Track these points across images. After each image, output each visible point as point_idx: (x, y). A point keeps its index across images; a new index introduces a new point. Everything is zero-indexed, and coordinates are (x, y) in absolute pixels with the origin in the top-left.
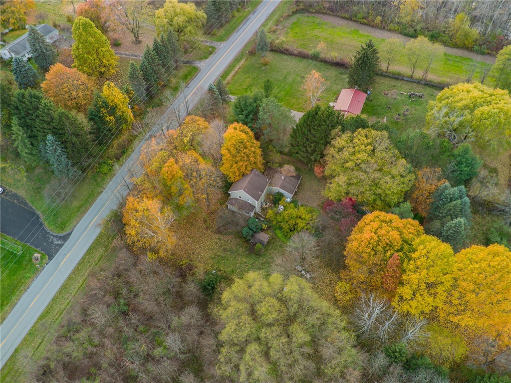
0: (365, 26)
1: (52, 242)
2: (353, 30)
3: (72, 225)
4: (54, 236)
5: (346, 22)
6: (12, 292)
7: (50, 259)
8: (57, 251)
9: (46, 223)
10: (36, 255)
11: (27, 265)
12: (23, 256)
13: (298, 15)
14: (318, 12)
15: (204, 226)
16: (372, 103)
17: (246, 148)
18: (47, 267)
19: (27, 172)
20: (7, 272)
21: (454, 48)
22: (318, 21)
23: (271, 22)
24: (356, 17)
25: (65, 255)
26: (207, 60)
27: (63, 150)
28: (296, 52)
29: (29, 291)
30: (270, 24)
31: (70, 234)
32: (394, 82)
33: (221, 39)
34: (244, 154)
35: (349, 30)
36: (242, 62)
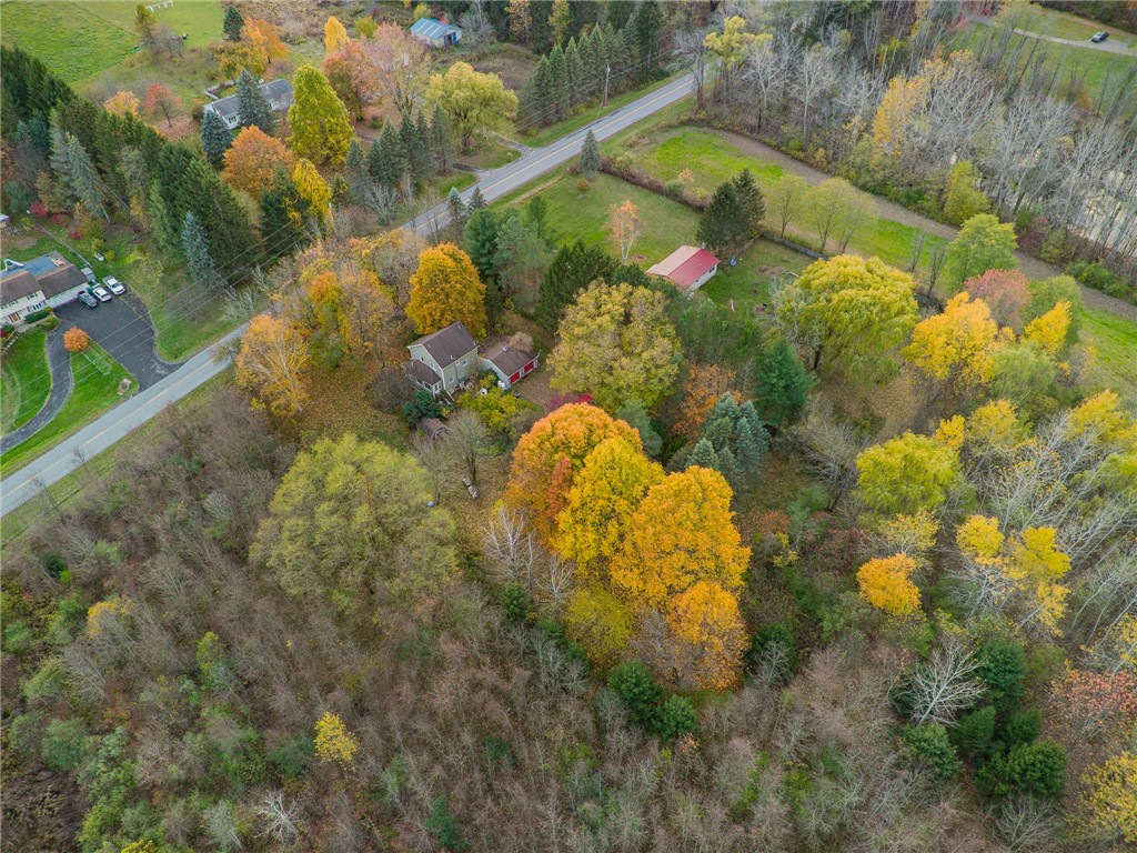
0: (798, 164)
1: (153, 370)
2: (771, 166)
3: (189, 354)
4: (160, 363)
5: (768, 151)
6: (75, 420)
7: (141, 390)
8: (155, 382)
9: (158, 345)
10: (125, 380)
11: (109, 392)
12: (108, 378)
13: (687, 129)
14: (727, 129)
15: (363, 394)
16: (730, 279)
17: (447, 281)
18: (132, 399)
19: (164, 272)
20: (82, 394)
21: (943, 223)
22: (718, 142)
23: (636, 131)
24: (787, 146)
25: (162, 389)
26: (497, 170)
27: (206, 240)
28: (646, 181)
29: (96, 422)
30: (631, 134)
31: (181, 365)
32: (787, 255)
33: (538, 144)
34: (442, 290)
35: (763, 165)
36: (551, 182)
